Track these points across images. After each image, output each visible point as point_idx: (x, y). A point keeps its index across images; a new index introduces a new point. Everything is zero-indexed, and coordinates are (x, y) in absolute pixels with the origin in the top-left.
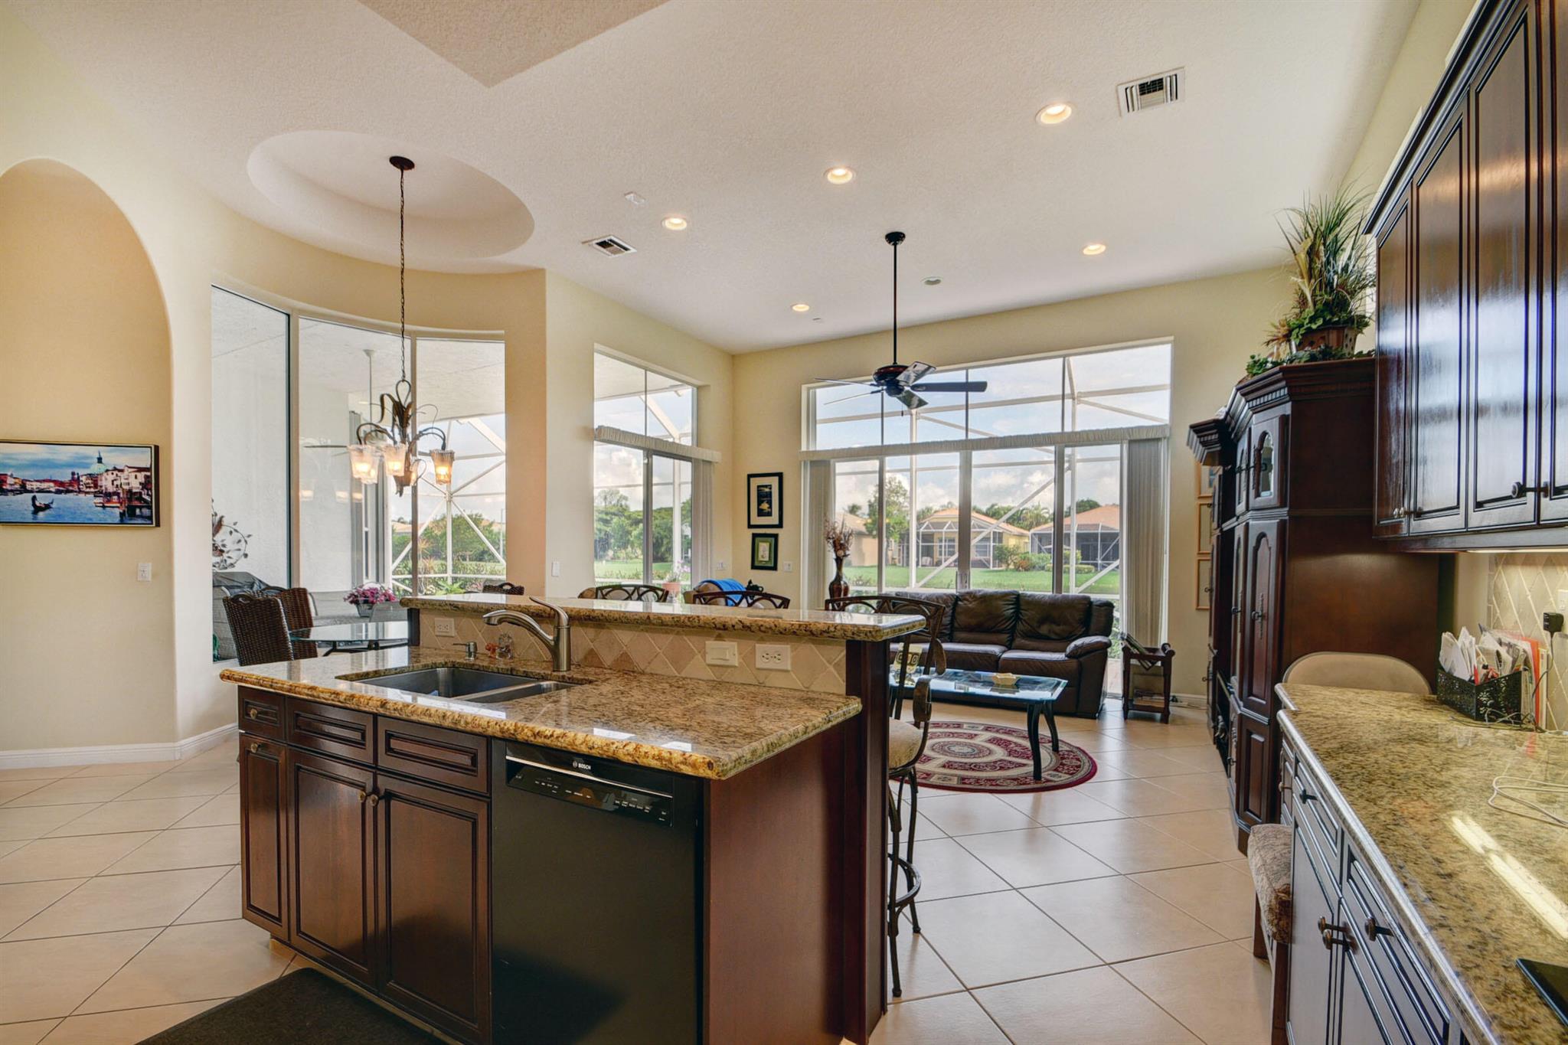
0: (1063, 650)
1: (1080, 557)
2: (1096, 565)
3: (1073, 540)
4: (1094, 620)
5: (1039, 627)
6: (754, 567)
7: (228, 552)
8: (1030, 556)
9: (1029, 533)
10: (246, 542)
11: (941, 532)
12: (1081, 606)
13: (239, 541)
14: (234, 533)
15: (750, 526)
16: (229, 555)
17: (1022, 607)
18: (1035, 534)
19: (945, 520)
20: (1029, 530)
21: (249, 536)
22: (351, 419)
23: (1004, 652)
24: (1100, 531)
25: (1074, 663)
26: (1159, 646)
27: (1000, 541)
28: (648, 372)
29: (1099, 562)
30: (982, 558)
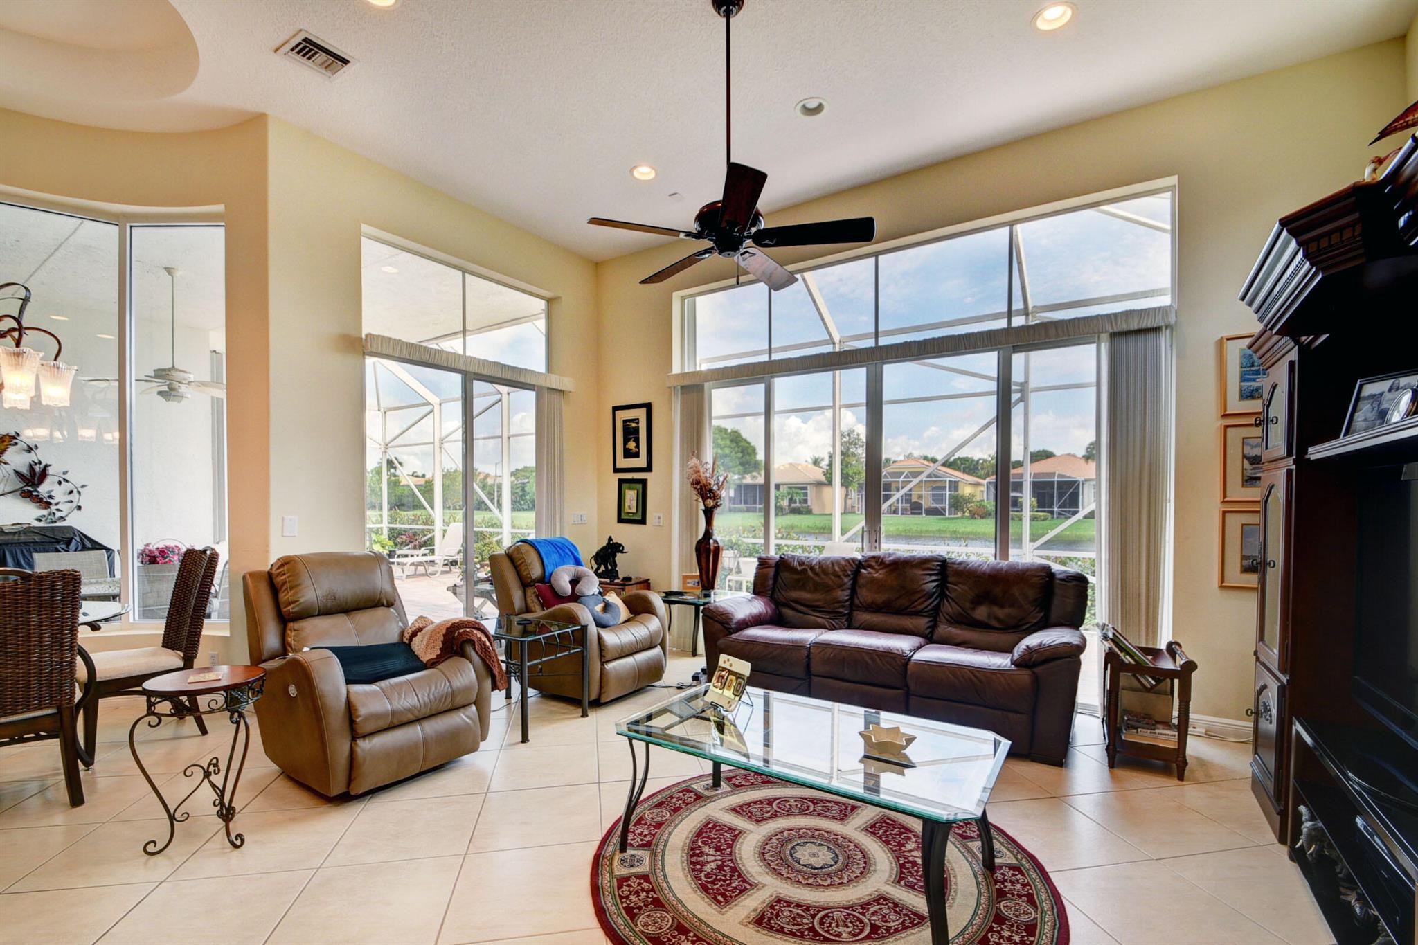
0: (1008, 649)
1: (1035, 503)
2: (1052, 513)
3: (1027, 488)
4: (1056, 601)
5: (973, 609)
6: (621, 520)
7: (57, 504)
8: (985, 503)
9: (985, 482)
10: (79, 492)
11: (898, 482)
12: (1035, 579)
13: (71, 492)
14: (63, 483)
15: (616, 470)
16: (58, 507)
17: (949, 579)
18: (990, 483)
19: (902, 470)
20: (985, 479)
21: (83, 486)
22: (212, 359)
23: (918, 649)
24: (1056, 479)
25: (1025, 676)
26: (1163, 645)
27: (956, 489)
28: (467, 275)
29: (1056, 509)
30: (938, 506)
